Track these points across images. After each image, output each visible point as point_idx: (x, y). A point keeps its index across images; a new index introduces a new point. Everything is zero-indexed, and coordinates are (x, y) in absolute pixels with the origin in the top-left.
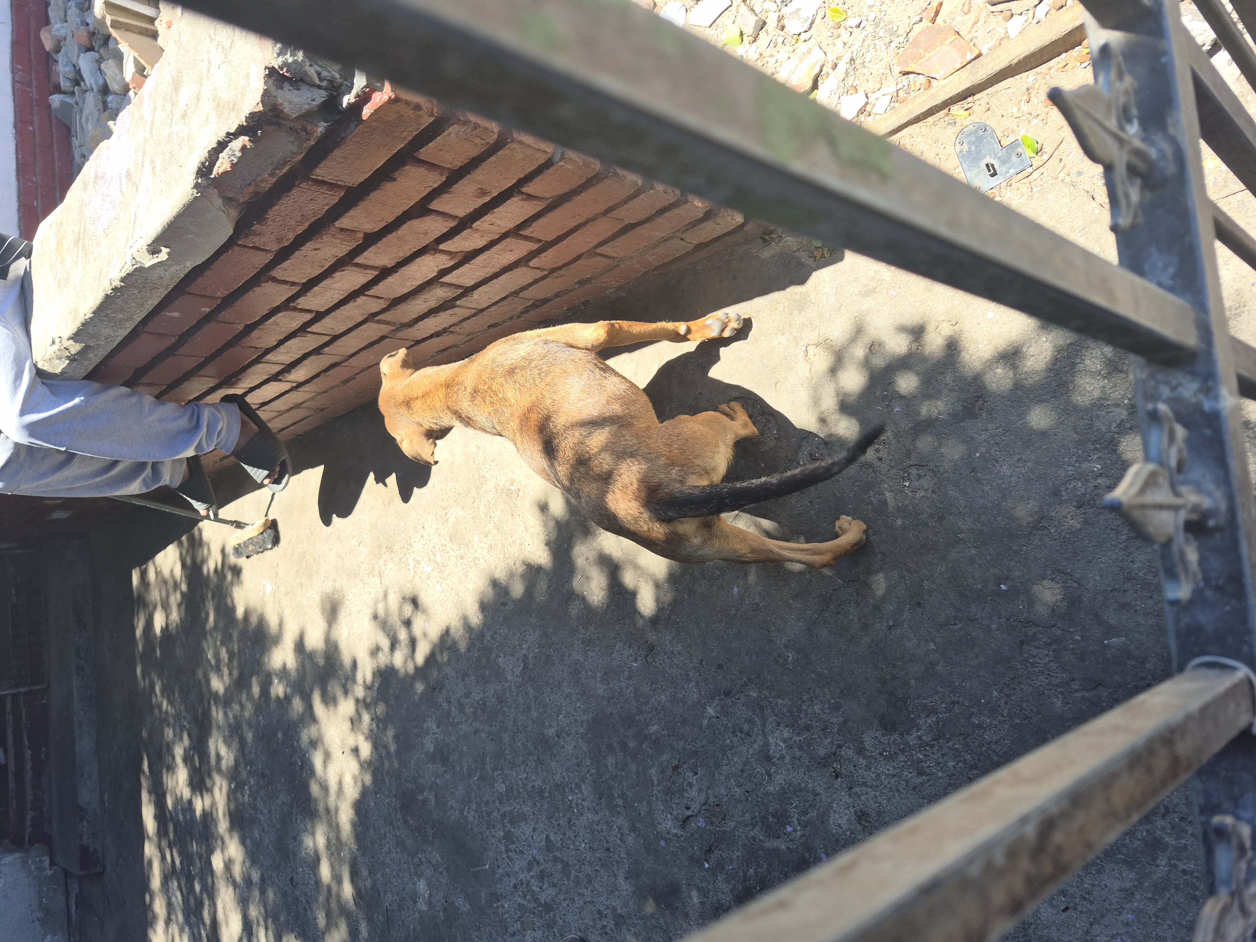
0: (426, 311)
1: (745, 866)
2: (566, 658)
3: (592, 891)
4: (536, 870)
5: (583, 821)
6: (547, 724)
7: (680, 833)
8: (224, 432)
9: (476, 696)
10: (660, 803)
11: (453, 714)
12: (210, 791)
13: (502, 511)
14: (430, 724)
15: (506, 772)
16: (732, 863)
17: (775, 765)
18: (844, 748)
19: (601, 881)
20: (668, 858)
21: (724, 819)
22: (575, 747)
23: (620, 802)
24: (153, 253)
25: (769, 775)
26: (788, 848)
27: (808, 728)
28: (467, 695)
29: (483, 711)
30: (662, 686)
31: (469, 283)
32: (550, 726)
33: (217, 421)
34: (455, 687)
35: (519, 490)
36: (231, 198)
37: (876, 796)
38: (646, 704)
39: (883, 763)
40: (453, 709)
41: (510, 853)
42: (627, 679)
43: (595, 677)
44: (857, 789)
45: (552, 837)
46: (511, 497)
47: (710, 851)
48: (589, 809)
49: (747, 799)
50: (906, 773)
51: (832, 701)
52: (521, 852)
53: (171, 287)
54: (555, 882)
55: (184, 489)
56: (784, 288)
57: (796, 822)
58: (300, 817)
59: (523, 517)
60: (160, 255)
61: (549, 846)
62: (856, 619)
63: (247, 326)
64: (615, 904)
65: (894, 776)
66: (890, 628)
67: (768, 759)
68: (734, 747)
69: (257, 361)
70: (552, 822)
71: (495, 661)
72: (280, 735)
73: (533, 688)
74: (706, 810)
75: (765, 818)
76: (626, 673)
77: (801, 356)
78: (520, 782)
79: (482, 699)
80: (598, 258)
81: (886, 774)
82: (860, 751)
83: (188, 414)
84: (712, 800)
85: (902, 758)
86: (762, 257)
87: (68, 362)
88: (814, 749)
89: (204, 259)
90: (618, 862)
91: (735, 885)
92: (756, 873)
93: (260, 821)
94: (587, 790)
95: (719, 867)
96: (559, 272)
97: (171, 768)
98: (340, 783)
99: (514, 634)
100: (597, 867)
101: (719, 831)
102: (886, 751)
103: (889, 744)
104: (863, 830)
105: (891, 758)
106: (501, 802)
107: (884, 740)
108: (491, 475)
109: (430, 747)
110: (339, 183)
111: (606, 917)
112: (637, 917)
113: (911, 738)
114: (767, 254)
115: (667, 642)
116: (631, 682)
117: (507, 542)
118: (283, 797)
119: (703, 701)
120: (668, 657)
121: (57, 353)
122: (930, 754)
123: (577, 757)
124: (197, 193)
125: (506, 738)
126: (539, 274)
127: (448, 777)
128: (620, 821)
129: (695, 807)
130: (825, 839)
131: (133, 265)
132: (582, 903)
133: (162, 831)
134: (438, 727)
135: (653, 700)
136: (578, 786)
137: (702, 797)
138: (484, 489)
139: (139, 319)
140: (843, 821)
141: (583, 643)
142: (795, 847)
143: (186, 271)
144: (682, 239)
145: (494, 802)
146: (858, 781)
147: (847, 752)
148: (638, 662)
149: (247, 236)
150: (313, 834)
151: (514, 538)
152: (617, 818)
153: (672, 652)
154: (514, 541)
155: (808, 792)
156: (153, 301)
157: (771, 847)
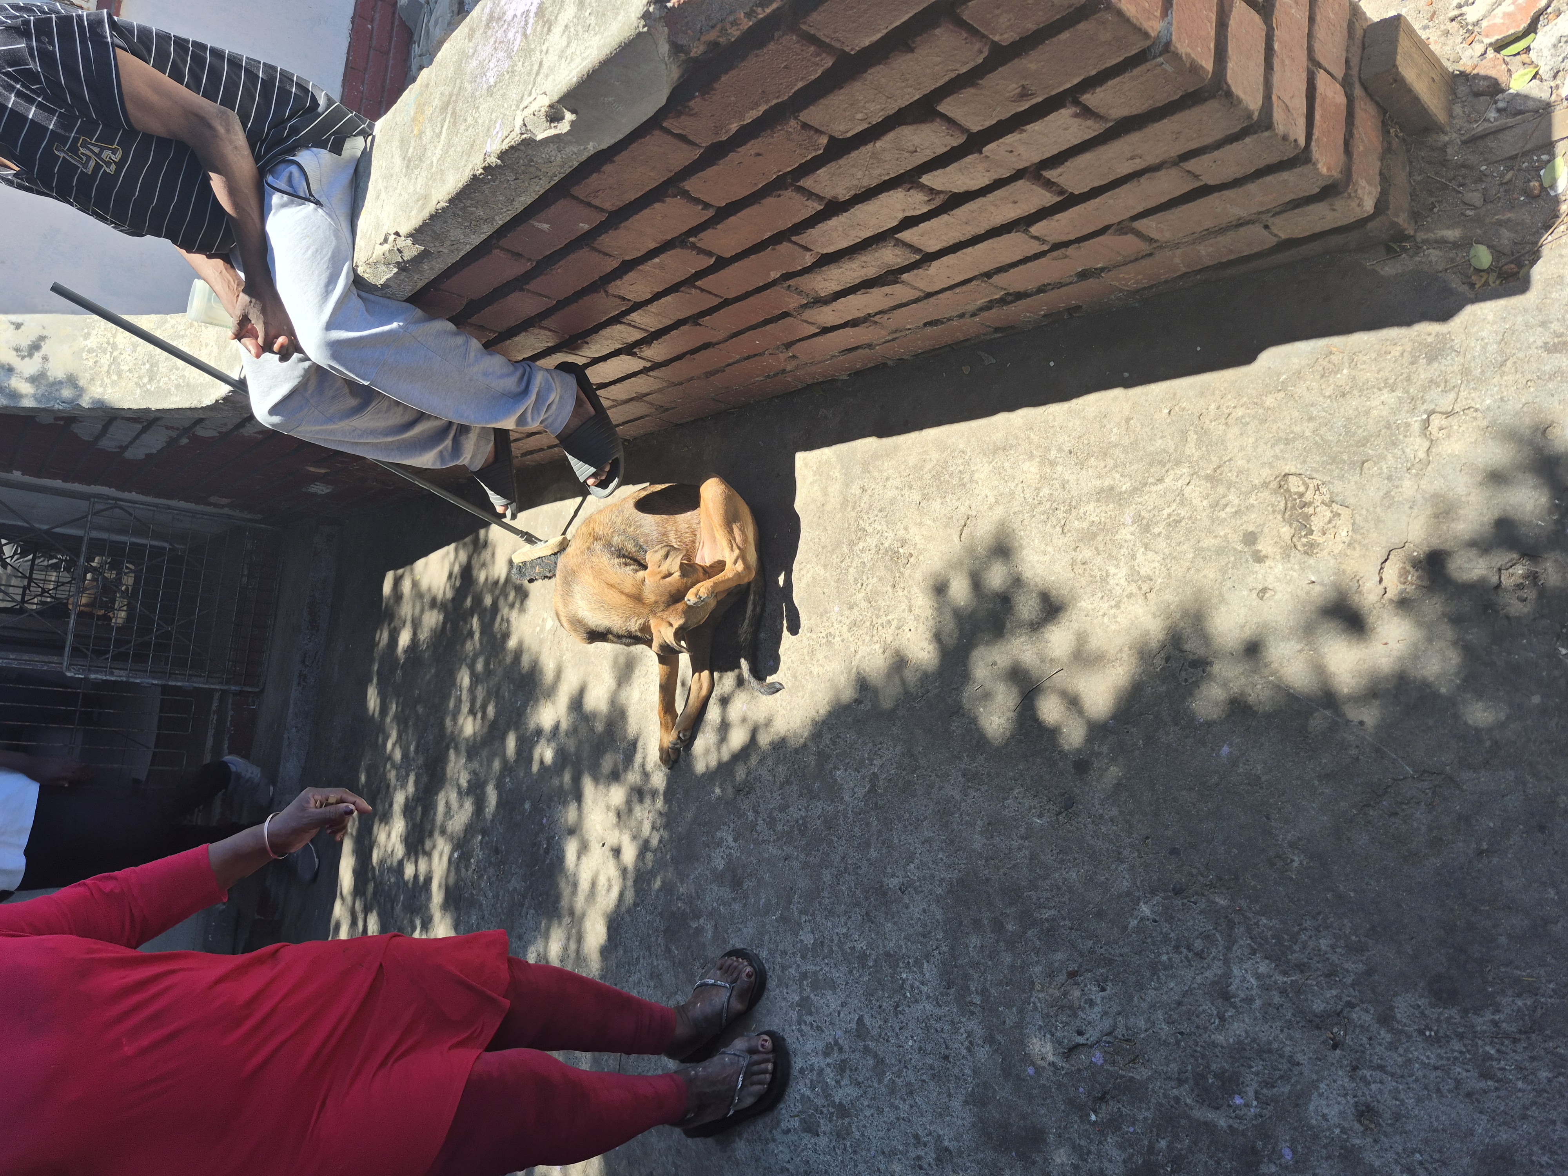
0: (857, 281)
1: (1155, 1133)
2: (935, 790)
3: (911, 1107)
4: (836, 1056)
5: (917, 1010)
6: (889, 870)
7: (1060, 1064)
8: (554, 407)
9: (796, 812)
10: (1038, 1016)
11: (758, 828)
12: (429, 855)
13: (880, 579)
14: (726, 835)
15: (818, 919)
16: (1133, 1124)
17: (1235, 1007)
18: (1357, 1009)
19: (927, 1097)
20: (1035, 1092)
21: (1133, 1061)
22: (924, 911)
23: (977, 1000)
24: (552, 121)
25: (1222, 1019)
26: (1230, 1127)
27: (1301, 967)
28: (783, 808)
29: (802, 834)
30: (1075, 859)
31: (933, 246)
32: (893, 875)
33: (549, 390)
34: (768, 794)
35: (911, 555)
36: (682, 46)
37: (1397, 1090)
38: (1045, 878)
39: (1421, 1045)
40: (760, 821)
41: (803, 1027)
42: (1022, 838)
43: (973, 825)
44: (1367, 1073)
45: (867, 1021)
46: (897, 563)
47: (1102, 1099)
48: (928, 997)
49: (1178, 1043)
50: (1458, 1070)
51: (1353, 938)
52: (819, 1029)
53: (557, 179)
54: (860, 1080)
55: (485, 473)
56: (1409, 323)
57: (1251, 1094)
58: (532, 911)
59: (909, 592)
60: (560, 125)
61: (861, 1031)
62: (1424, 829)
63: (624, 262)
64: (941, 1133)
65: (1436, 1068)
66: (1480, 853)
67: (1226, 997)
68: (1172, 967)
69: (616, 320)
70: (871, 1001)
71: (831, 772)
72: (527, 806)
73: (878, 819)
74: (1109, 1042)
75: (1203, 1076)
76: (1023, 830)
77: (1416, 427)
78: (836, 938)
79: (802, 818)
80: (1130, 237)
81: (1422, 1063)
82: (1386, 1019)
83: (518, 374)
84: (1120, 1031)
85: (1456, 1045)
86: (1382, 273)
87: (396, 270)
88: (1307, 1000)
89: (612, 141)
90: (957, 1078)
91: (1133, 1155)
92: (1170, 1147)
93: (481, 905)
94: (930, 971)
95: (1114, 1124)
96: (1063, 250)
97: (386, 818)
98: (593, 884)
99: (865, 743)
100: (924, 1077)
101: (1122, 1076)
102: (1431, 1030)
103: (1438, 1020)
104: (1363, 1132)
105: (1437, 1041)
106: (803, 957)
107: (1432, 1013)
108: (874, 529)
109: (720, 864)
110: (833, 43)
111: (925, 1146)
112: (971, 1158)
113: (1480, 1020)
114: (1389, 270)
115: (1096, 802)
116: (1027, 843)
117: (880, 621)
118: (516, 883)
119: (1137, 894)
120: (1093, 822)
121: (387, 255)
122: (1508, 1051)
123: (924, 926)
124: (644, 26)
125: (827, 876)
126: (1037, 247)
127: (736, 906)
128: (973, 1025)
129: (1092, 1035)
130: (1295, 1129)
131: (522, 134)
132: (893, 1118)
133: (359, 889)
134: (735, 840)
135: (1057, 875)
136: (918, 963)
137: (1107, 1024)
138: (861, 545)
139: (501, 223)
140: (1333, 1113)
141: (964, 775)
142: (1242, 1127)
143: (584, 157)
144: (1266, 227)
145: (793, 954)
146: (1371, 1061)
147: (1362, 1016)
148: (1044, 819)
149: (679, 114)
150: (547, 937)
151: (890, 617)
152: (969, 1019)
153: (1101, 816)
154: (889, 622)
155: (1281, 1056)
156: (527, 199)
157: (1202, 1119)
